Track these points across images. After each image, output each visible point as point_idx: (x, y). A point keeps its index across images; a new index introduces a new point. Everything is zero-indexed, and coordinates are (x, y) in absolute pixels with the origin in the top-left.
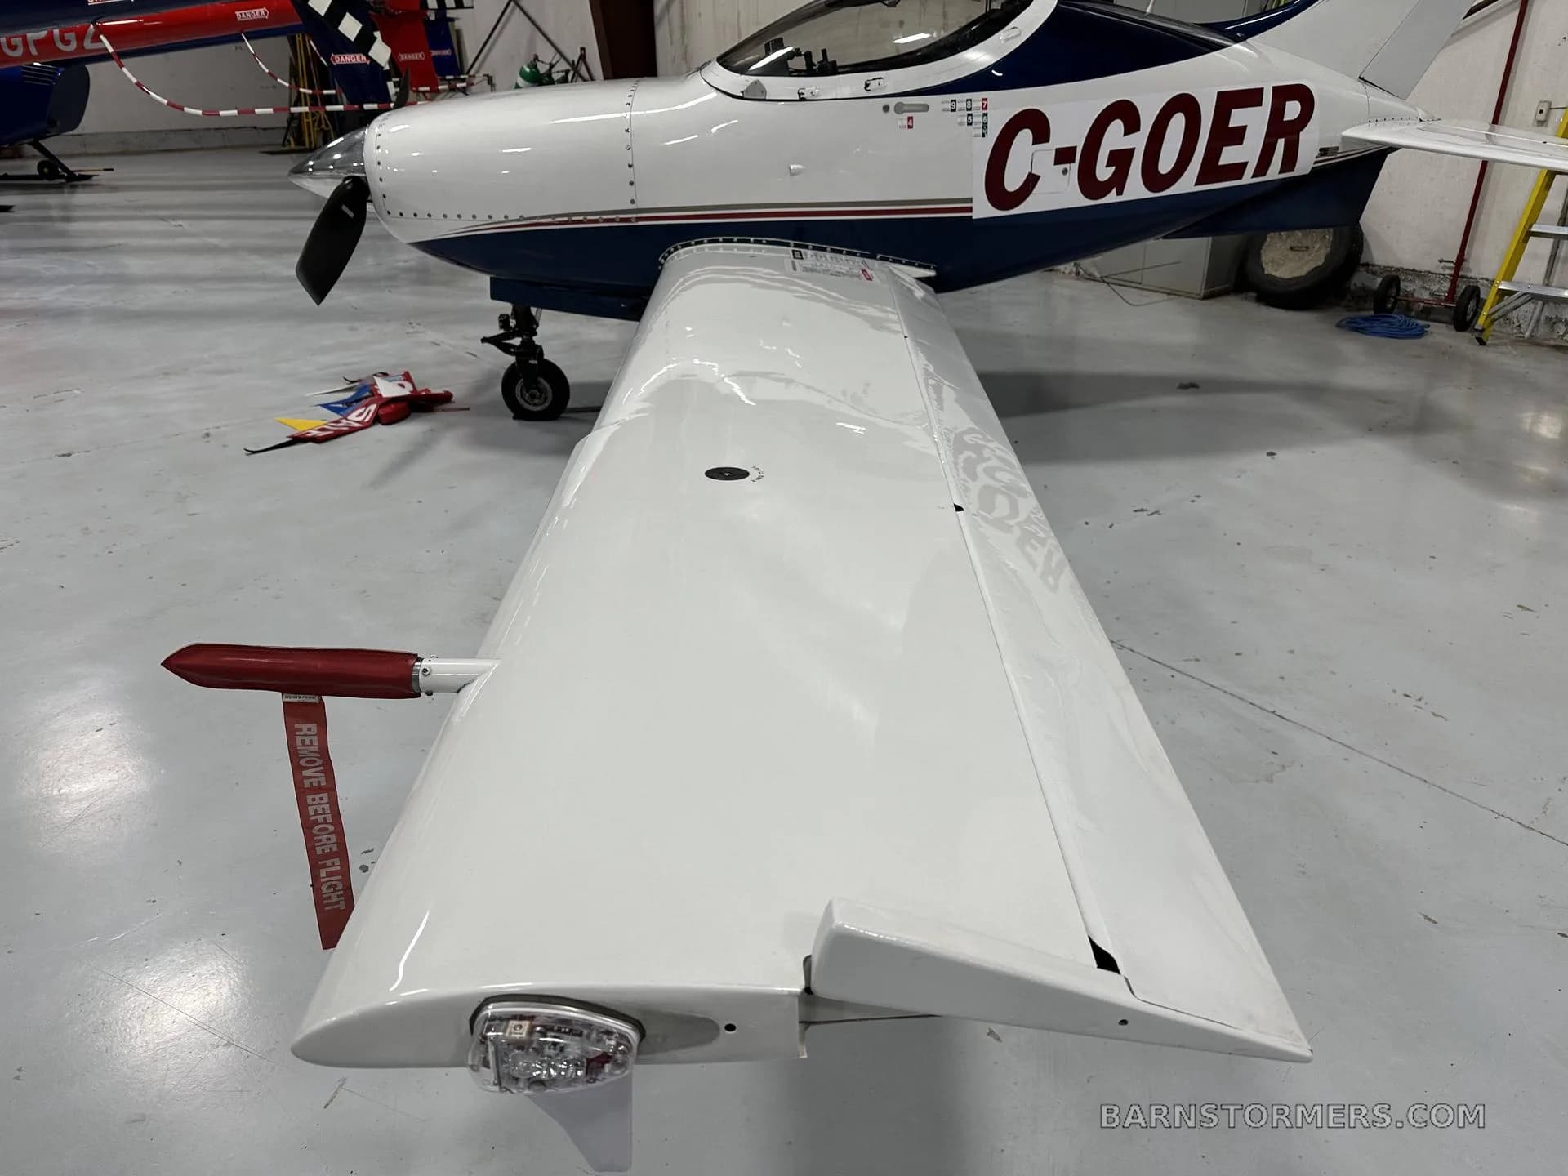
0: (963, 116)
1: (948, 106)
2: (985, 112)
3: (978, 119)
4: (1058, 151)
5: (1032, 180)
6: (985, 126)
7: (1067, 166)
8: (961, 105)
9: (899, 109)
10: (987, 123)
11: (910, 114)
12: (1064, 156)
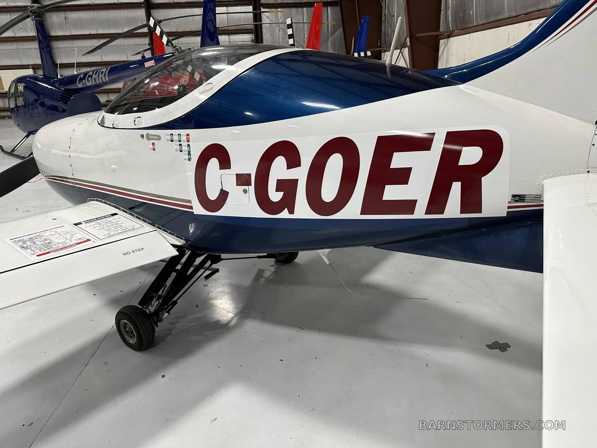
0: (177, 145)
1: (169, 137)
2: (188, 143)
3: (185, 148)
4: (238, 176)
5: (224, 195)
6: (189, 154)
7: (246, 187)
8: (176, 138)
9: (148, 137)
10: (190, 151)
11: (153, 141)
12: (243, 180)
